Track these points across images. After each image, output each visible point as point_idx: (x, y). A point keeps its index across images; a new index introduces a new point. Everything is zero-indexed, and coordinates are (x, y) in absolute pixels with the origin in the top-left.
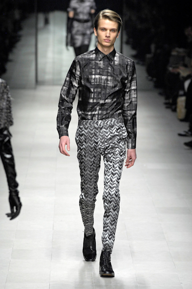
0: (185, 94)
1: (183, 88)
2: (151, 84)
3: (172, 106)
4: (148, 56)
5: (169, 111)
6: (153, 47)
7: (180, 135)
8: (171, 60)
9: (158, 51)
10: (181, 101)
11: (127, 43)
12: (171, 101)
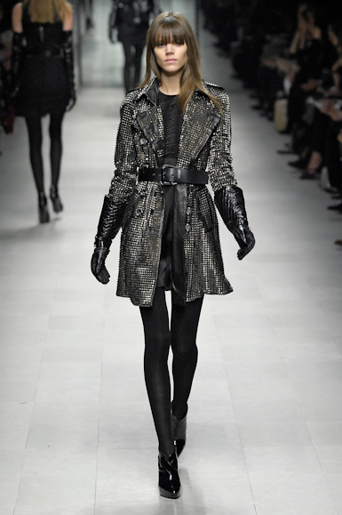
0: (285, 97)
2: (239, 84)
3: (267, 111)
4: (235, 44)
5: (263, 123)
6: (240, 32)
7: (281, 152)
8: (266, 49)
10: (281, 106)
11: (206, 27)
12: (266, 106)
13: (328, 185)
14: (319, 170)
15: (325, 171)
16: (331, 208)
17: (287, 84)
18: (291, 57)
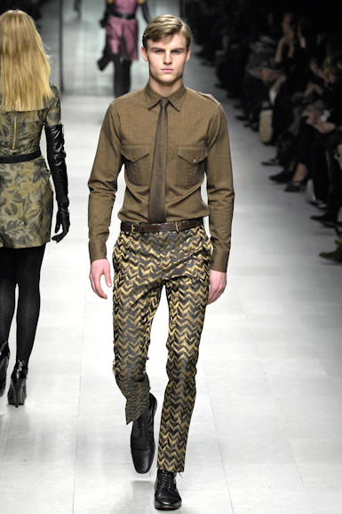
0: (270, 108)
1: (268, 98)
2: (223, 93)
3: (252, 122)
4: (219, 53)
5: (248, 130)
6: (225, 41)
7: (265, 164)
8: (251, 58)
9: (235, 47)
10: (266, 116)
12: (251, 116)
13: (314, 198)
14: (304, 182)
15: (310, 183)
16: (314, 218)
17: (273, 95)
18: (277, 67)
